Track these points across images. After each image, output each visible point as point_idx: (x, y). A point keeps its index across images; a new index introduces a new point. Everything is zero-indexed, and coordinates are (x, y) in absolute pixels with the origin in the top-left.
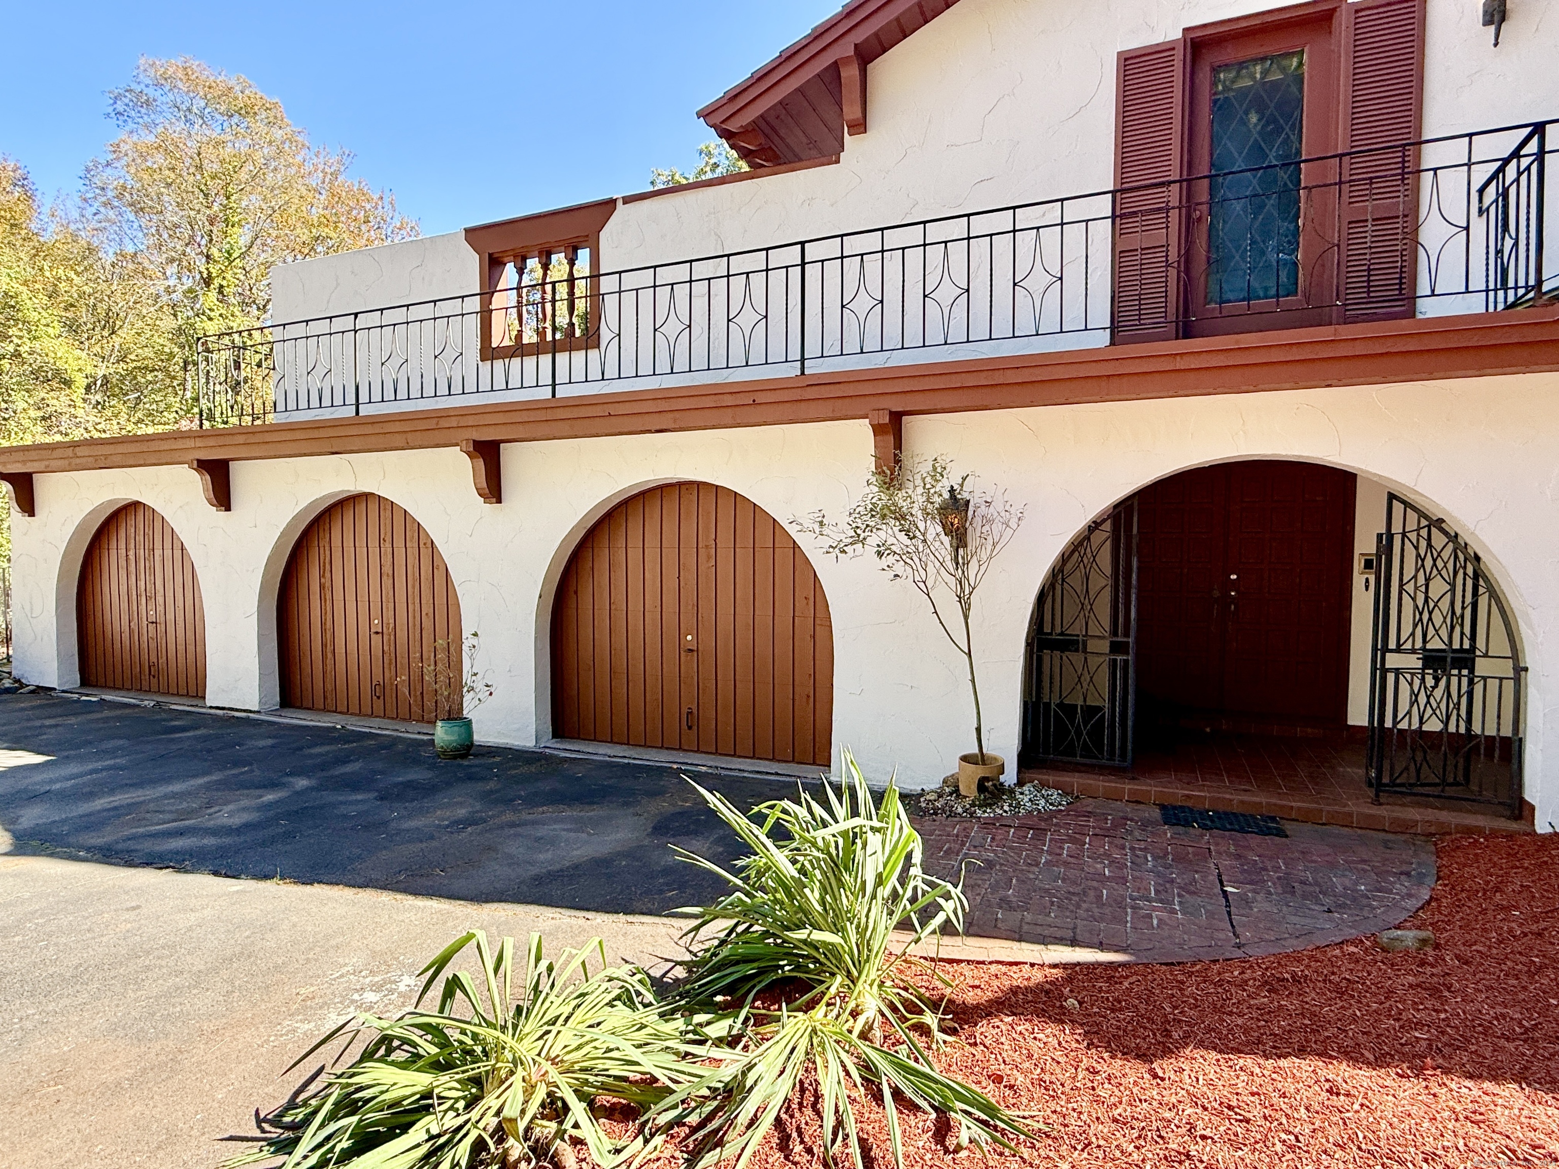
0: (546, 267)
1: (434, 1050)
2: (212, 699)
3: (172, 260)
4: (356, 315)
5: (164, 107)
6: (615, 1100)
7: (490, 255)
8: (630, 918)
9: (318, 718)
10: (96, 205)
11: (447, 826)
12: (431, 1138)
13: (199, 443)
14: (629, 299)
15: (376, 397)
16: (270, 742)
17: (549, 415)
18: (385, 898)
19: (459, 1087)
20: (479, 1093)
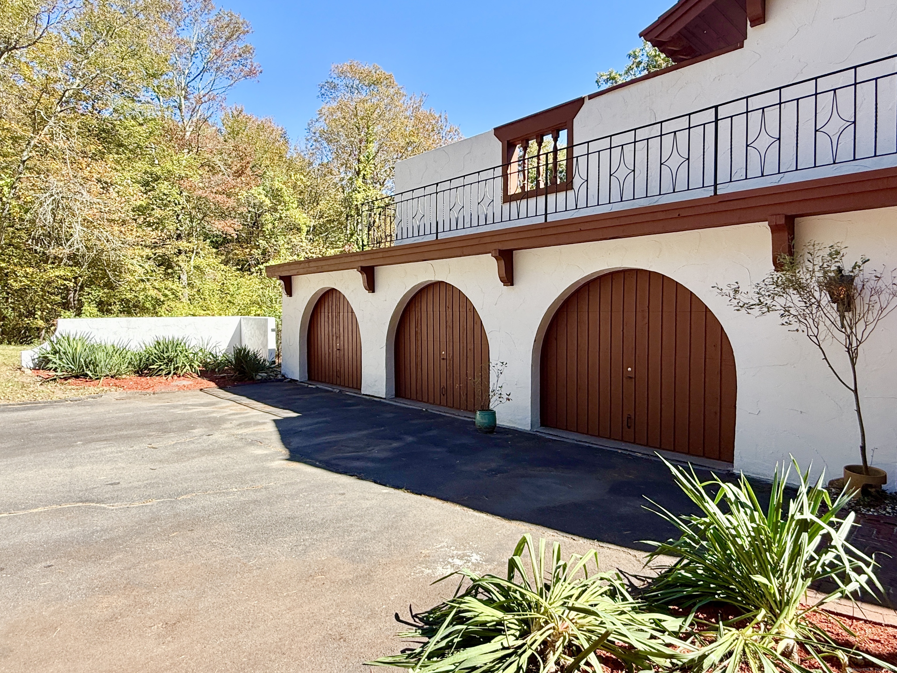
0: (540, 144)
1: (502, 599)
2: (365, 390)
3: (342, 165)
4: (437, 184)
5: (342, 88)
6: (608, 654)
7: (508, 142)
8: (601, 544)
9: (413, 404)
10: (312, 141)
11: (486, 472)
12: (504, 648)
13: (362, 258)
14: (593, 158)
15: (447, 228)
16: (392, 415)
17: (544, 232)
18: (458, 508)
19: (517, 623)
20: (528, 630)
